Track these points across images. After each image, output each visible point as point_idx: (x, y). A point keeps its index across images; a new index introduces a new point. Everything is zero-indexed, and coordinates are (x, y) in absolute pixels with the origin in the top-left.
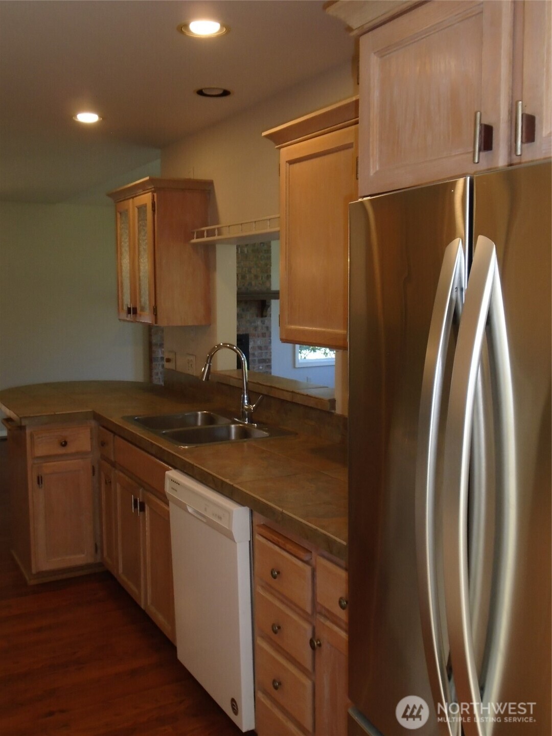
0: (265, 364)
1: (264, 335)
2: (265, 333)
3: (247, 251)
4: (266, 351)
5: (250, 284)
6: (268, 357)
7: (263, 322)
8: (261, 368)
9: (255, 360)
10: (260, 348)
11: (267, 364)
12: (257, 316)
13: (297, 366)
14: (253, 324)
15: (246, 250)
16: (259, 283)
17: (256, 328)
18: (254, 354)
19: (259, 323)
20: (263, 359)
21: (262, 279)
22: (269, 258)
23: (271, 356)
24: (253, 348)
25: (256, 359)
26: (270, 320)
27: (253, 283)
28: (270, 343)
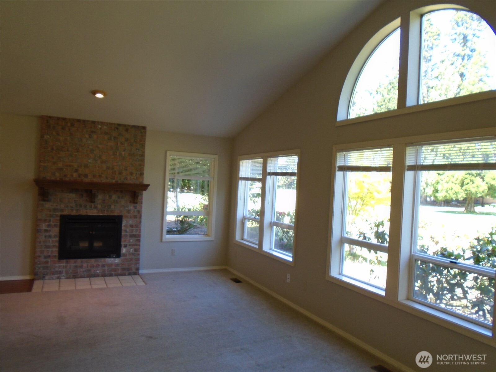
0: (135, 239)
1: (135, 217)
2: (136, 216)
3: (125, 155)
4: (136, 229)
5: (126, 178)
6: (138, 233)
7: (135, 207)
8: (131, 241)
9: (127, 235)
10: (132, 226)
11: (137, 238)
12: (130, 202)
13: (164, 240)
14: (126, 208)
15: (123, 153)
16: (133, 178)
17: (129, 211)
18: (126, 231)
19: (131, 207)
20: (134, 235)
21: (136, 175)
22: (143, 160)
23: (140, 232)
24: (126, 226)
25: (128, 234)
26: (141, 207)
27: (129, 178)
28: (140, 223)
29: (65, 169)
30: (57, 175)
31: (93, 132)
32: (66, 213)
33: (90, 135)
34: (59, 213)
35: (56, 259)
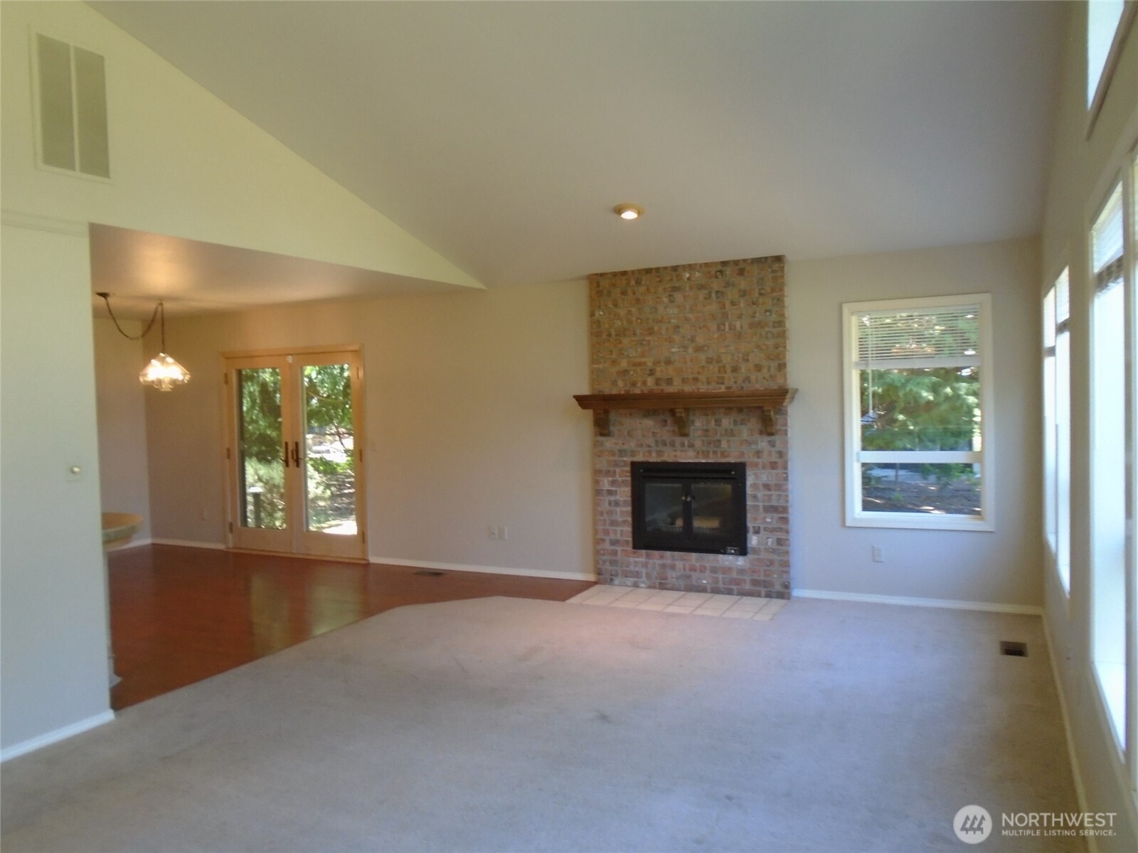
0: (776, 516)
1: (773, 465)
2: (776, 463)
3: (741, 327)
4: (778, 493)
5: (747, 379)
6: (782, 503)
7: (773, 444)
8: (768, 520)
9: (758, 506)
10: (767, 487)
11: (781, 515)
12: (761, 433)
13: (848, 523)
14: (753, 446)
15: (738, 324)
16: (764, 378)
17: (758, 453)
18: (755, 497)
19: (763, 443)
20: (772, 507)
21: (769, 370)
22: (783, 335)
23: (787, 501)
24: (755, 486)
25: (761, 504)
26: (786, 443)
27: (753, 378)
28: (786, 479)
29: (632, 372)
30: (620, 383)
31: (675, 289)
32: (639, 458)
33: (670, 296)
34: (628, 459)
35: (630, 548)
